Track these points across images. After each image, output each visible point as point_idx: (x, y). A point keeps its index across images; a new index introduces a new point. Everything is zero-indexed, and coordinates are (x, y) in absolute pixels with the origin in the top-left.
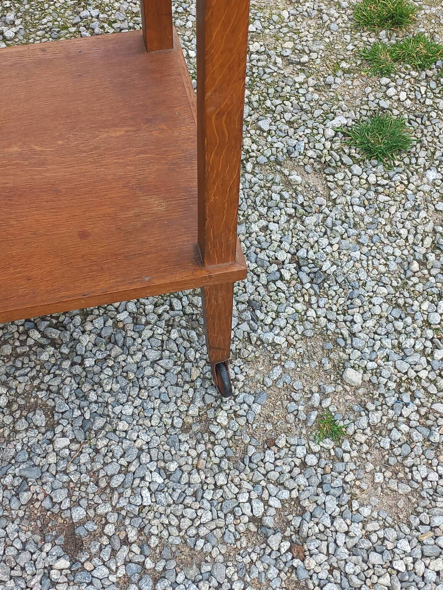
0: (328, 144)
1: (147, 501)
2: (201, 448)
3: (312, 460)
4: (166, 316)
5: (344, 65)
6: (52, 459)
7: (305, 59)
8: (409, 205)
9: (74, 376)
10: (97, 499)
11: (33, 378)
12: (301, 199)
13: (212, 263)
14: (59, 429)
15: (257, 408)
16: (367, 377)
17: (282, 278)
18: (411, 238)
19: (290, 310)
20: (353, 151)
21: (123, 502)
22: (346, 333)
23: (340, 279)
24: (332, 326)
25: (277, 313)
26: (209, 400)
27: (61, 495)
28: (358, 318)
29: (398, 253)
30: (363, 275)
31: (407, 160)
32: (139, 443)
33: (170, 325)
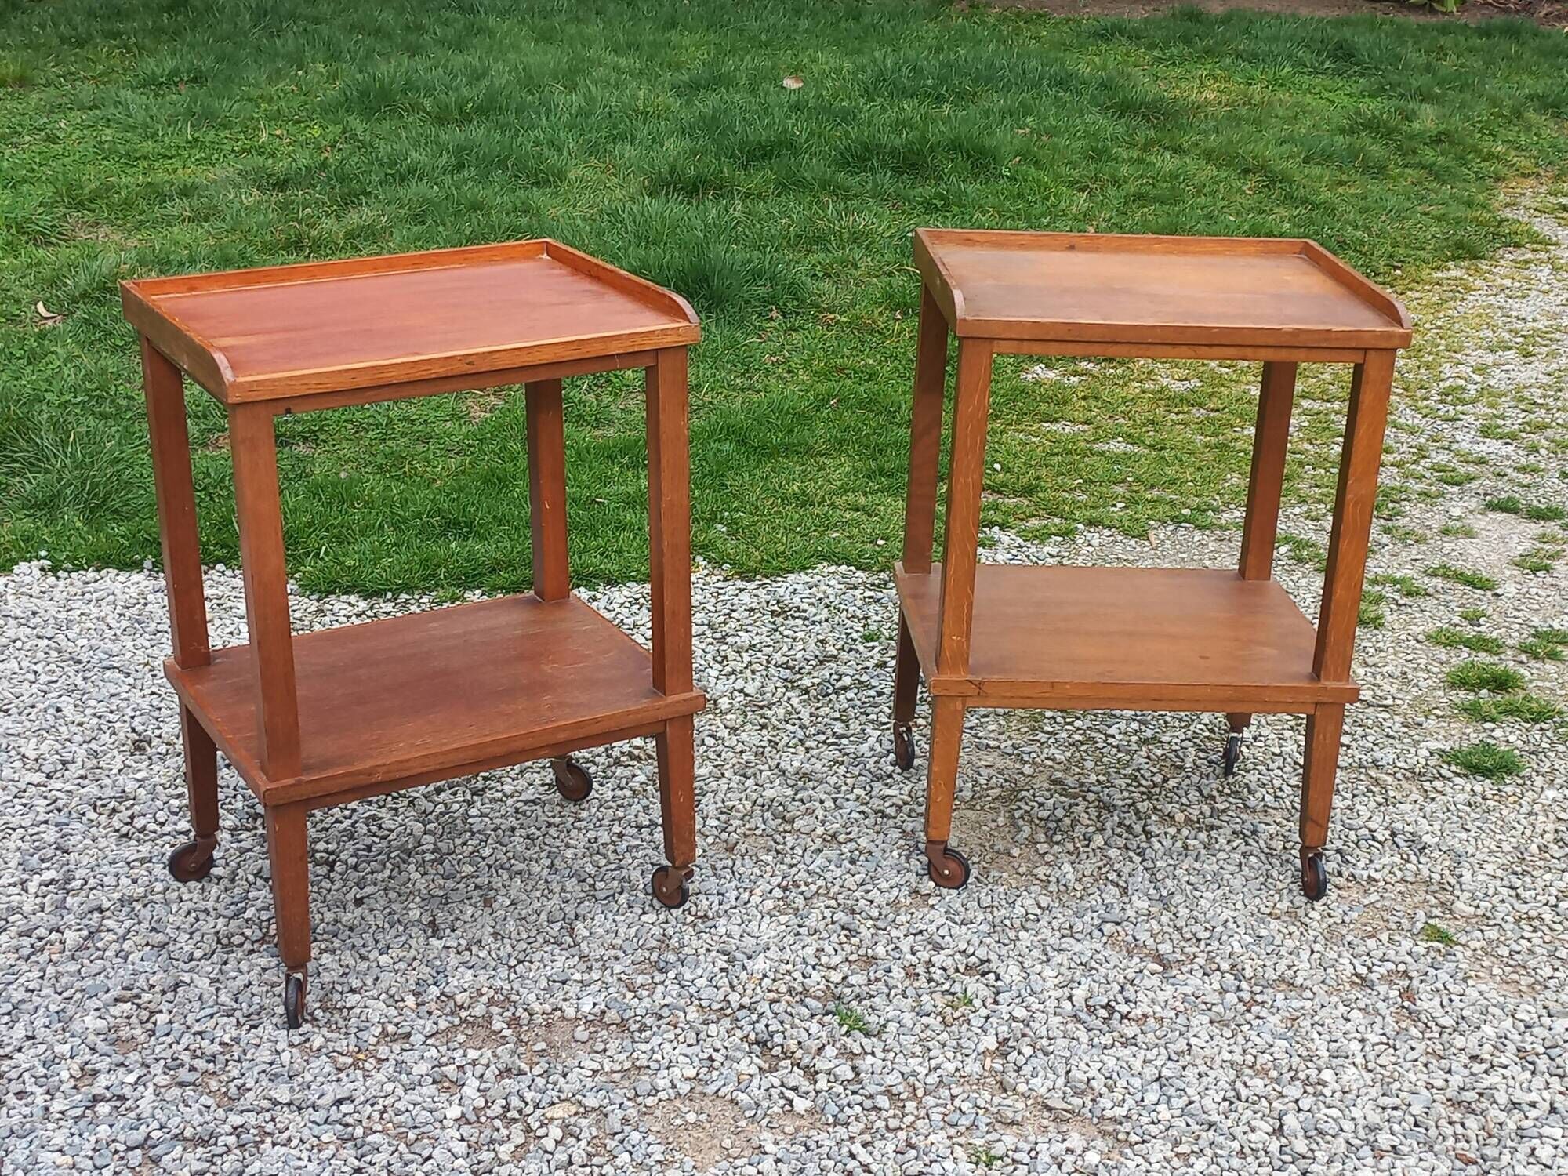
0: (1423, 762)
1: (1238, 949)
2: (1293, 928)
3: (1418, 950)
4: (1243, 848)
5: (1437, 711)
6: (1131, 913)
7: (1389, 702)
8: (1524, 810)
9: (1146, 869)
10: (1182, 944)
11: (1100, 868)
12: (1391, 793)
13: (1327, 679)
14: (1135, 898)
15: (1354, 915)
16: (1480, 912)
17: (1374, 839)
18: (1528, 832)
19: (1386, 860)
20: (1453, 768)
21: (1210, 948)
22: (1453, 881)
23: (1446, 849)
24: (1437, 877)
25: (1371, 861)
26: (1297, 904)
27: (1143, 936)
28: (1467, 874)
29: (1513, 840)
30: (1471, 850)
31: (1520, 781)
32: (1223, 917)
33: (1246, 855)
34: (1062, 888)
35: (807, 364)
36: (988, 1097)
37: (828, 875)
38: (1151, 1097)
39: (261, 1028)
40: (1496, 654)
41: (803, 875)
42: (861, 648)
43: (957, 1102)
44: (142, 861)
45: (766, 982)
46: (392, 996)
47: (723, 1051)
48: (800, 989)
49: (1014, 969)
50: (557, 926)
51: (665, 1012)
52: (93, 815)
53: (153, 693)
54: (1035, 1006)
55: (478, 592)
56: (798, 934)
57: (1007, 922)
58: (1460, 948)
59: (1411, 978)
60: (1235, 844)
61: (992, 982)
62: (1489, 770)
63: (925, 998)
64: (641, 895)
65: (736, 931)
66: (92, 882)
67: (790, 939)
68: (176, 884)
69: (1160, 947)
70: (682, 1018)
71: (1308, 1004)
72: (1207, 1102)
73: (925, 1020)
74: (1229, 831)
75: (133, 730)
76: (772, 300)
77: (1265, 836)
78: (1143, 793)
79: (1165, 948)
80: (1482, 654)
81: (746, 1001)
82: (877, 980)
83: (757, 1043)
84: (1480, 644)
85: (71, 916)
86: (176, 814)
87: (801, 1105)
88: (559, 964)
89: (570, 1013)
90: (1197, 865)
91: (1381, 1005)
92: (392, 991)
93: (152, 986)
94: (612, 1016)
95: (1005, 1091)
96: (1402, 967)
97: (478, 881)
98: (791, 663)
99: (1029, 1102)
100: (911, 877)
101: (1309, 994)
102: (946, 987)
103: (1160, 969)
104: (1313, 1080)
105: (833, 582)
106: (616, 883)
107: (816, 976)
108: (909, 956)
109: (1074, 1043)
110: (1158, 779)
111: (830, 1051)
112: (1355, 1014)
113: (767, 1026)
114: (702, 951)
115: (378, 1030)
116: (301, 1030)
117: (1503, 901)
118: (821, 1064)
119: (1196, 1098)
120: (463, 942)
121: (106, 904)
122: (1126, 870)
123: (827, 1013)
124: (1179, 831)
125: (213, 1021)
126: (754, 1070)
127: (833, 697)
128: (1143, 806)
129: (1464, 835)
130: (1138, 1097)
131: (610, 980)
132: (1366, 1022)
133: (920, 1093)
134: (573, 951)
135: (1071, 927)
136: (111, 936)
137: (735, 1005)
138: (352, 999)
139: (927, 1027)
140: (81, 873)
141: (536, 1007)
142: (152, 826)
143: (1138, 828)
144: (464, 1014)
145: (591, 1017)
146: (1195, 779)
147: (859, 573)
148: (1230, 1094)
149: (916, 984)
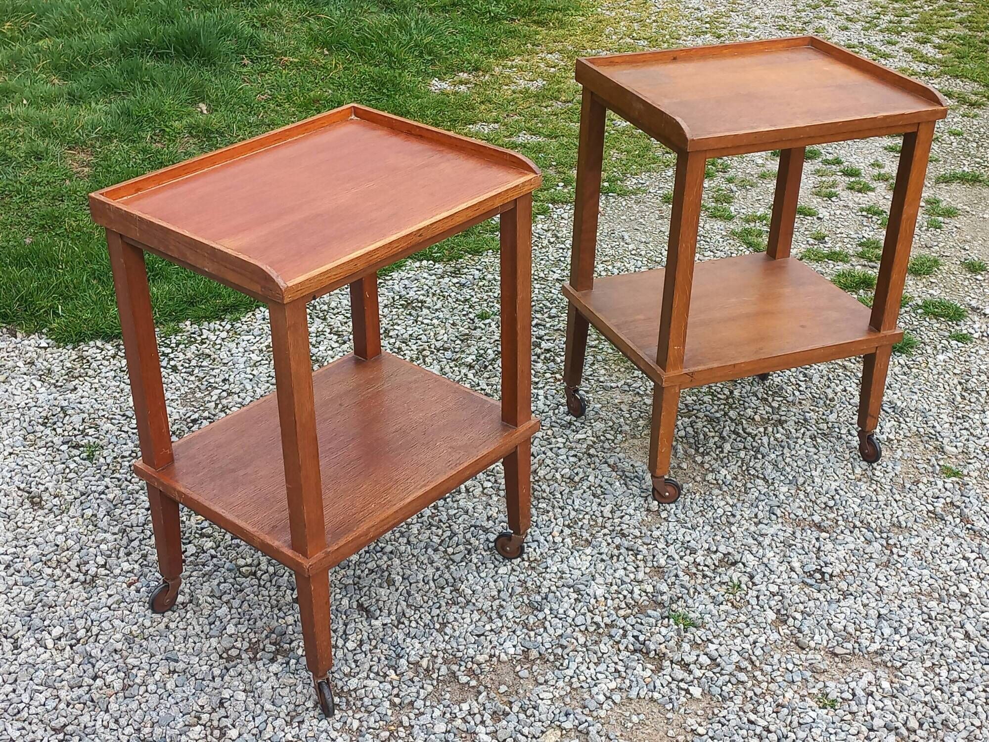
1: (858, 510)
2: (874, 486)
3: (948, 486)
6: (782, 497)
8: (935, 372)
13: (884, 330)
14: (776, 485)
15: (899, 468)
16: (960, 450)
18: (946, 387)
19: (889, 424)
21: (841, 512)
22: (932, 431)
23: (913, 409)
24: (921, 430)
26: (865, 468)
27: (800, 512)
28: (936, 424)
29: (943, 394)
30: (927, 407)
31: (919, 352)
33: (813, 438)
34: (731, 487)
35: (288, 98)
36: (797, 656)
37: (588, 509)
38: (887, 631)
39: (307, 723)
40: (848, 262)
41: (573, 513)
42: (483, 326)
43: (783, 665)
44: (118, 602)
45: (610, 602)
46: (377, 674)
47: (621, 663)
48: (633, 603)
49: (750, 557)
50: (448, 590)
51: (564, 642)
52: (50, 571)
53: (10, 454)
54: (779, 581)
55: (188, 323)
56: (603, 560)
57: (718, 521)
58: (965, 478)
59: (958, 507)
60: (802, 431)
61: (744, 570)
62: (902, 348)
63: (712, 592)
64: (483, 553)
65: (564, 566)
66: (95, 630)
67: (601, 566)
68: (157, 617)
69: (814, 518)
70: (576, 644)
71: (919, 539)
72: (917, 625)
73: (722, 607)
74: (793, 423)
75: (19, 488)
76: (238, 52)
77: (813, 421)
78: (725, 404)
79: (817, 518)
80: (840, 263)
81: (608, 621)
82: (674, 583)
83: (635, 651)
84: (834, 256)
85: (100, 663)
86: (110, 556)
87: (696, 691)
88: (468, 621)
89: (503, 657)
90: (793, 452)
91: (957, 530)
92: (375, 669)
93: (202, 707)
94: (534, 654)
95: (804, 649)
96: (949, 500)
97: (369, 566)
98: (446, 346)
99: (822, 653)
100: (639, 501)
101: (914, 533)
102: (718, 579)
103: (828, 535)
104: (958, 594)
105: (425, 275)
106: (461, 547)
107: (637, 591)
108: (682, 562)
109: (818, 603)
110: (727, 392)
111: (686, 647)
112: (948, 540)
113: (636, 637)
114: (554, 588)
115: (387, 704)
116: (338, 717)
117: (968, 440)
118: (689, 659)
119: (911, 625)
120: (394, 618)
121: (119, 646)
122: (758, 466)
123: (663, 618)
124: (766, 429)
125: (270, 726)
126: (649, 673)
127: (490, 367)
128: (732, 414)
129: (915, 397)
130: (879, 632)
131: (510, 625)
132: (956, 545)
133: (757, 663)
134: (470, 607)
135: (756, 516)
136: (141, 673)
137: (603, 625)
138: (353, 683)
139: (727, 612)
140: (80, 623)
141: (480, 658)
142: (102, 571)
143: (741, 431)
144: (435, 676)
145: (519, 657)
146: (748, 388)
147: (437, 266)
148: (925, 617)
149: (699, 581)
